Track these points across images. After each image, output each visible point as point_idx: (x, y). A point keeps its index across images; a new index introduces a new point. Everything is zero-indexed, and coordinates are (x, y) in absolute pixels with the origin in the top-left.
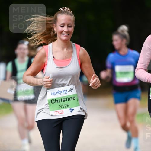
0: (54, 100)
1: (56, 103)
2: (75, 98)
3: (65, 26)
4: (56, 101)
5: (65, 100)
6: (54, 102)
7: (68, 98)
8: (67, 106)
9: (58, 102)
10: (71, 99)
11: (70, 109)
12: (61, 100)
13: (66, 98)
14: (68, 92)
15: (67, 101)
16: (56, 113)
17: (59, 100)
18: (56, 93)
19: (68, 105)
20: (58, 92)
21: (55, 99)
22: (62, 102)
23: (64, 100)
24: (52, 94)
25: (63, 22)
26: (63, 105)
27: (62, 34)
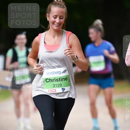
0: (48, 79)
1: (50, 82)
2: (67, 79)
3: (57, 18)
4: (50, 80)
5: (59, 80)
6: (49, 81)
7: (61, 79)
8: (59, 86)
9: (52, 82)
10: (64, 79)
11: (62, 89)
12: (55, 79)
13: (59, 79)
14: (62, 73)
15: (60, 81)
16: (49, 91)
17: (53, 80)
18: (51, 73)
19: (61, 85)
20: (53, 73)
21: (50, 79)
22: (55, 81)
23: (57, 80)
24: (47, 74)
25: (56, 14)
26: (56, 85)
27: (54, 24)
